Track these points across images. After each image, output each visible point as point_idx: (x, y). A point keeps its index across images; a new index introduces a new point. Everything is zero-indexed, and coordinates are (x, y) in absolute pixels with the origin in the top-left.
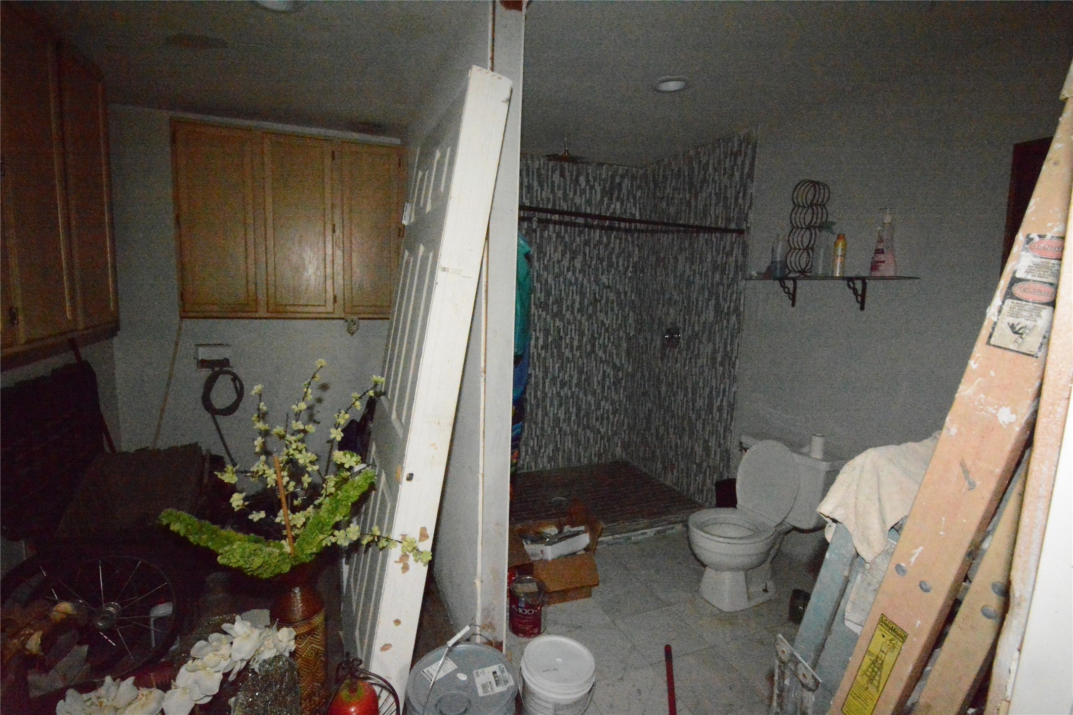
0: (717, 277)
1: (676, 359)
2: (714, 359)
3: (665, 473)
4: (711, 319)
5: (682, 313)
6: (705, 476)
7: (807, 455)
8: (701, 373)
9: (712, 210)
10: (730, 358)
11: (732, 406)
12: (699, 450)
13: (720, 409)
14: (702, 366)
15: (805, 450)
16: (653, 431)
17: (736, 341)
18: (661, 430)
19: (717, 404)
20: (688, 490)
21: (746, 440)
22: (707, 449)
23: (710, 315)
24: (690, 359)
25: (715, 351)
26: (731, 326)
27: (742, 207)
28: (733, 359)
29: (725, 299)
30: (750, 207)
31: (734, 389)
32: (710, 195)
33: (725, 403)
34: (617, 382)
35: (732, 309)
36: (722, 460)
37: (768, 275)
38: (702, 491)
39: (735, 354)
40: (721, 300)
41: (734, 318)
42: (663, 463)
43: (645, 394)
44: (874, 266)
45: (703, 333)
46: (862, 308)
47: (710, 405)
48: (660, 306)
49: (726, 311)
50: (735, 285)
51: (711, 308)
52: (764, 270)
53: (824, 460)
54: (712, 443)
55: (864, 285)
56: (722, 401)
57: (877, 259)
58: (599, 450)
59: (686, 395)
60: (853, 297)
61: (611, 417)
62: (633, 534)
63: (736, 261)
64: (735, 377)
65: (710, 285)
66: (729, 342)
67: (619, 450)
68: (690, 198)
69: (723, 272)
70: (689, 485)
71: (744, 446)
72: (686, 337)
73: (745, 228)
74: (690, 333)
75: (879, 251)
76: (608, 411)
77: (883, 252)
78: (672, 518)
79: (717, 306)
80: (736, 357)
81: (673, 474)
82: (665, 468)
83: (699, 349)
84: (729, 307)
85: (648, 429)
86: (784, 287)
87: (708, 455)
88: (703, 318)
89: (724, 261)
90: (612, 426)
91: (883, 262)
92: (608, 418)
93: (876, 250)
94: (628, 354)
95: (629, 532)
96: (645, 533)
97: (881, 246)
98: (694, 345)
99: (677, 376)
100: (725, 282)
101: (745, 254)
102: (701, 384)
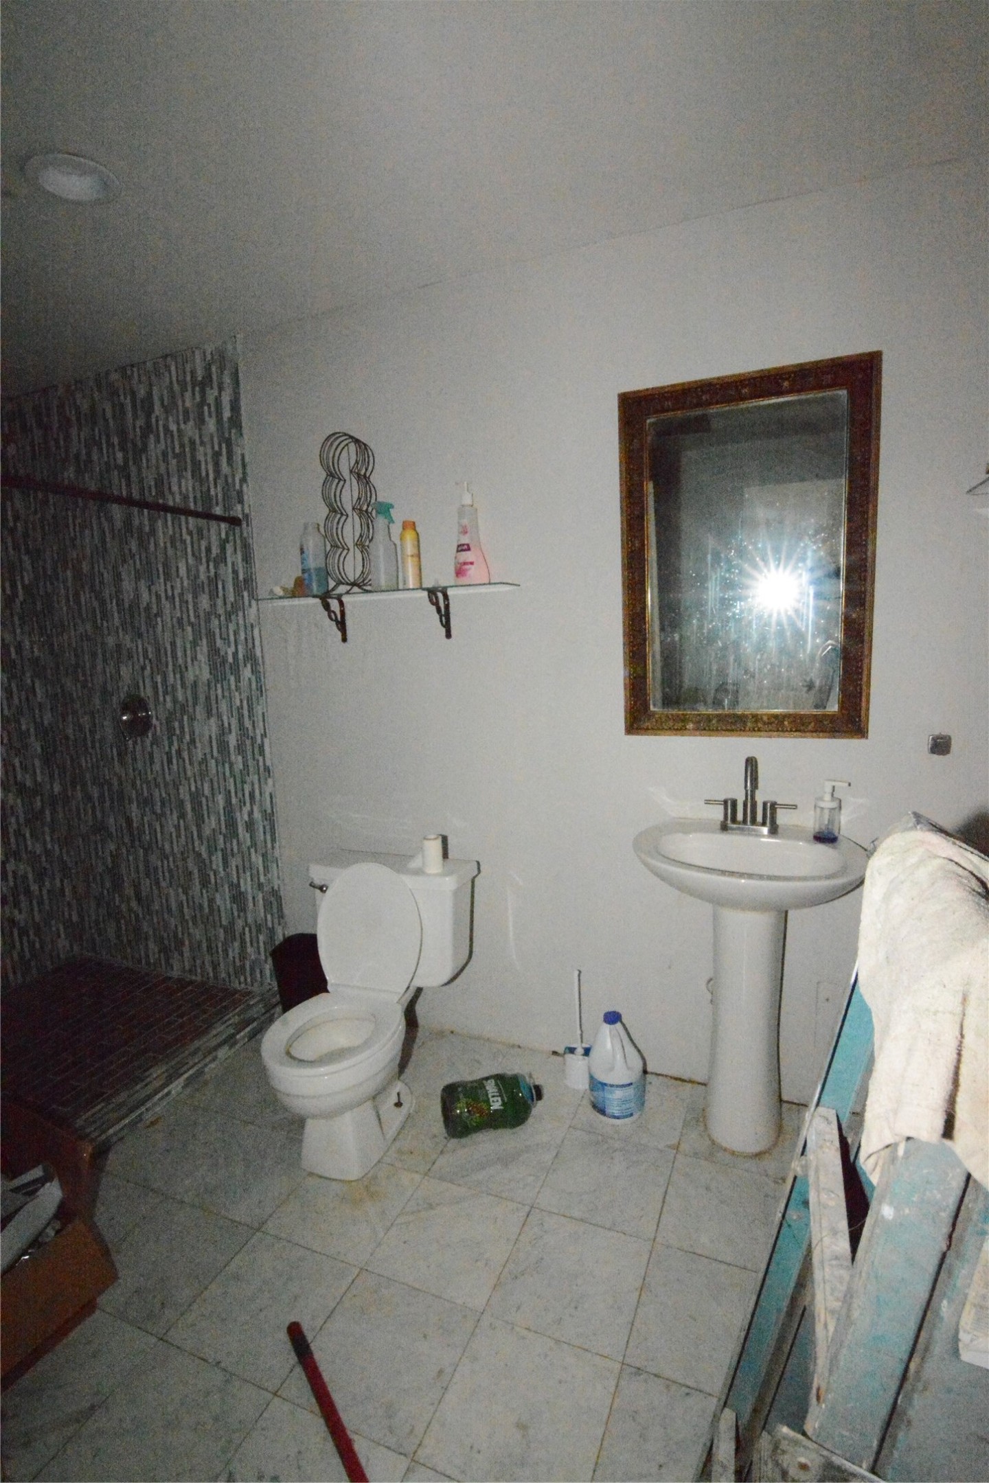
0: (204, 602)
1: (151, 755)
2: (223, 746)
3: (167, 960)
4: (206, 675)
5: (148, 672)
6: (243, 942)
7: (419, 872)
8: (203, 774)
9: (174, 480)
10: (253, 739)
11: (269, 817)
12: (223, 901)
13: (250, 826)
14: (204, 761)
15: (415, 864)
16: (129, 891)
17: (259, 710)
18: (146, 884)
19: (242, 817)
20: (216, 977)
21: (318, 873)
22: (238, 898)
23: (201, 671)
24: (179, 752)
25: (223, 732)
26: (244, 684)
27: (230, 480)
28: (259, 741)
29: (226, 640)
30: (244, 480)
31: (268, 789)
32: (165, 454)
33: (257, 815)
34: (34, 818)
35: (241, 656)
36: (268, 905)
37: (300, 589)
38: (243, 967)
39: (259, 732)
40: (219, 643)
41: (247, 673)
42: (160, 940)
43: (100, 828)
44: (460, 572)
45: (195, 704)
46: (448, 635)
47: (232, 824)
48: (99, 661)
49: (230, 659)
50: (241, 614)
51: (202, 657)
52: (290, 584)
54: (247, 885)
55: (446, 597)
56: (251, 813)
57: (461, 560)
58: (22, 957)
59: (182, 816)
60: (437, 617)
61: (34, 888)
62: (143, 1109)
63: (235, 572)
64: (267, 770)
65: (192, 619)
66: (246, 713)
67: (63, 943)
68: (126, 460)
69: (213, 596)
70: (215, 966)
71: (318, 882)
72: (163, 717)
73: (240, 516)
74: (169, 705)
75: (464, 548)
76: (25, 877)
77: (469, 549)
78: (209, 1040)
79: (214, 651)
80: (264, 735)
81: (182, 954)
82: (165, 950)
83: (192, 733)
84: (235, 654)
85: (117, 885)
86: (327, 609)
87: (243, 909)
88: (190, 676)
89: (212, 573)
90: (41, 903)
91: (472, 563)
92: (28, 892)
93: (459, 546)
94: (47, 760)
95: (132, 1110)
96: (168, 1094)
97: (465, 540)
98: (182, 727)
99: (157, 786)
100: (221, 611)
101: (247, 558)
102: (207, 791)
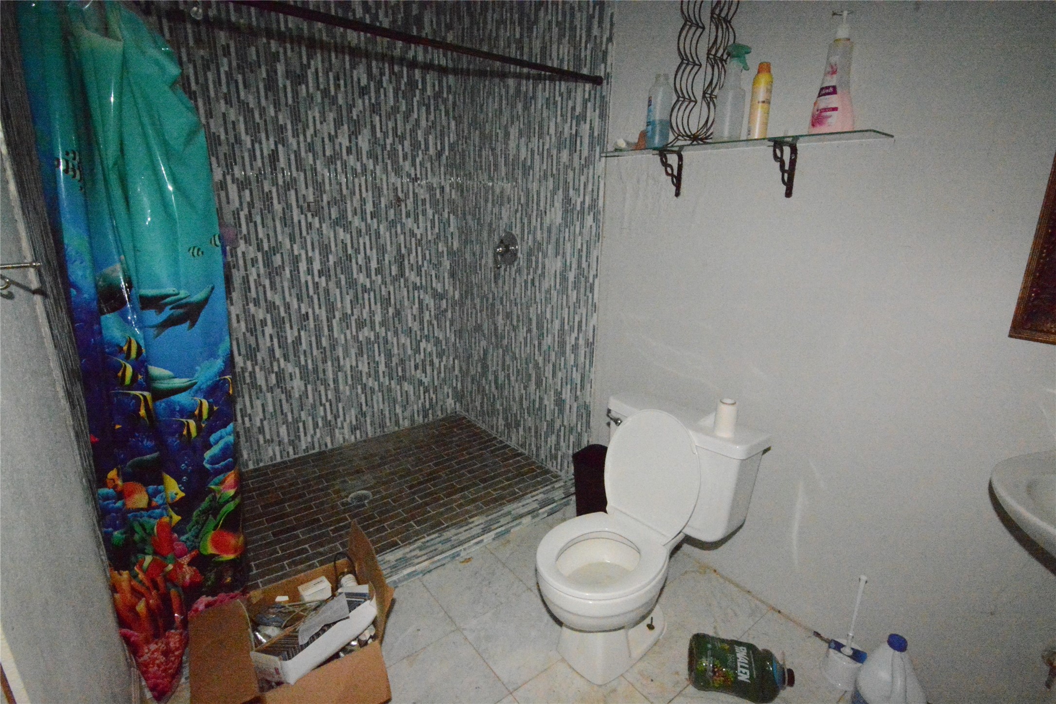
0: (565, 154)
1: (515, 279)
2: (564, 279)
3: (509, 432)
4: (559, 220)
5: (519, 215)
6: (558, 436)
7: (710, 432)
8: (548, 300)
9: (555, 47)
10: (587, 279)
11: (590, 345)
12: (549, 402)
13: (575, 348)
14: (548, 291)
16: (491, 377)
17: (594, 253)
18: (501, 376)
19: (570, 340)
20: (537, 456)
21: (617, 406)
22: (560, 403)
23: (555, 216)
24: (533, 281)
25: (565, 268)
26: (586, 231)
27: (598, 41)
28: (591, 280)
29: (577, 190)
30: (610, 39)
31: (593, 322)
32: (550, 22)
33: (581, 342)
34: (440, 314)
35: (587, 205)
36: (579, 416)
37: (642, 143)
38: (556, 458)
39: (593, 272)
40: (571, 192)
41: (589, 220)
42: (506, 419)
43: (478, 328)
44: (817, 119)
45: (548, 242)
46: (789, 194)
47: (562, 344)
48: (490, 205)
49: (578, 208)
50: (591, 167)
51: (558, 205)
52: (634, 139)
53: (735, 442)
54: (567, 395)
55: (794, 151)
56: (577, 339)
57: (822, 105)
58: (424, 405)
59: (529, 331)
60: (779, 174)
61: (436, 361)
62: (461, 548)
63: (592, 128)
64: (594, 306)
65: (555, 172)
66: (584, 254)
67: (450, 402)
68: (522, 35)
69: (573, 150)
70: (538, 448)
71: (613, 414)
72: (525, 252)
73: (602, 74)
74: (530, 243)
75: (827, 91)
76: (430, 354)
77: (834, 92)
78: (516, 508)
79: (567, 200)
80: (595, 276)
81: (518, 432)
82: (508, 426)
83: (544, 267)
84: (583, 203)
85: (484, 373)
86: (665, 164)
87: (561, 411)
88: (547, 221)
89: (574, 132)
90: (439, 372)
91: (835, 109)
92: (432, 363)
93: (822, 89)
94: (453, 275)
95: (454, 547)
96: (482, 541)
97: (832, 81)
98: (537, 262)
99: (516, 304)
100: (576, 164)
101: (603, 116)
102: (548, 316)
